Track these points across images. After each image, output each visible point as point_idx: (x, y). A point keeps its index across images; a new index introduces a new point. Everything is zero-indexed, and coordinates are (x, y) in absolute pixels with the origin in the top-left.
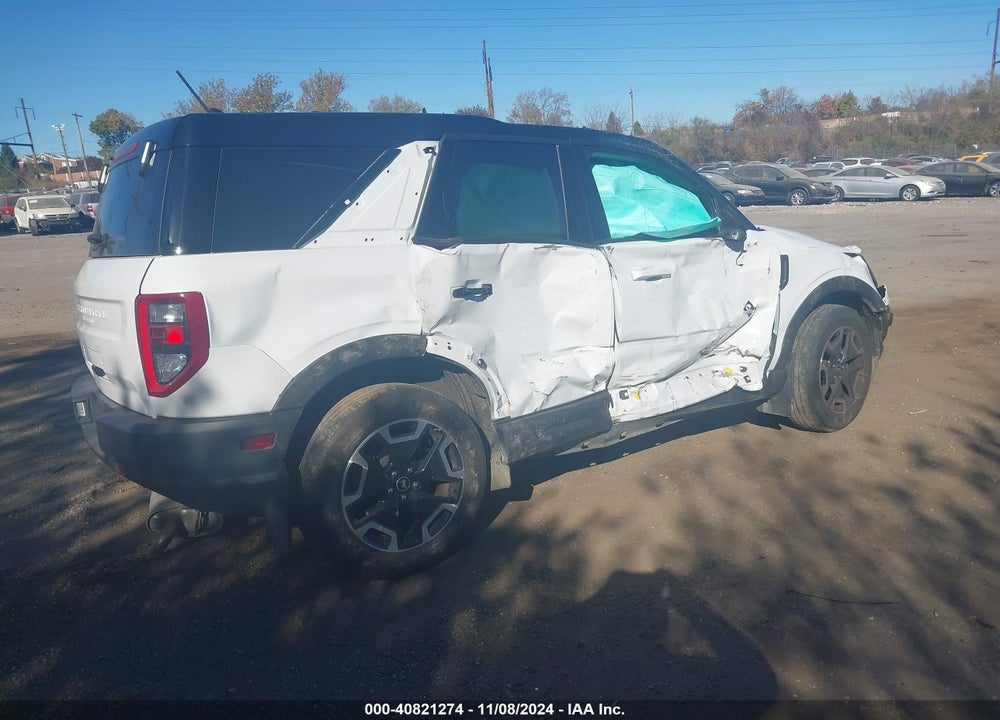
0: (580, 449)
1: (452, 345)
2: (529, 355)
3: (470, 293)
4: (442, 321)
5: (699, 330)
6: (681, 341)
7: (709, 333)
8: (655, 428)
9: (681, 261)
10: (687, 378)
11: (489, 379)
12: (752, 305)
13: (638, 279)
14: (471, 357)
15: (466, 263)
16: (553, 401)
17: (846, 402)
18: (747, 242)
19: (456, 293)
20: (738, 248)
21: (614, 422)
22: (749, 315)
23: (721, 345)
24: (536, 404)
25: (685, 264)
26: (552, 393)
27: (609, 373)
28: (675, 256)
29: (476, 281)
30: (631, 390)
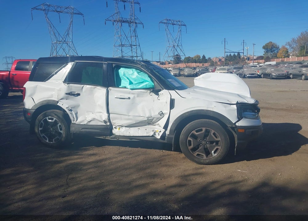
0: (103, 138)
1: (64, 105)
2: (89, 111)
3: (71, 94)
4: (61, 99)
5: (139, 115)
6: (130, 117)
7: (143, 117)
8: (129, 140)
9: (136, 96)
10: (139, 129)
11: (71, 114)
12: (162, 112)
13: (115, 98)
14: (67, 108)
15: (71, 88)
16: (92, 123)
17: (207, 156)
18: (159, 93)
19: (67, 94)
20: (158, 94)
21: (113, 134)
22: (161, 115)
23: (156, 123)
24: (85, 123)
25: (138, 96)
26: (90, 121)
27: (107, 120)
28: (133, 94)
29: (75, 92)
30: (117, 127)
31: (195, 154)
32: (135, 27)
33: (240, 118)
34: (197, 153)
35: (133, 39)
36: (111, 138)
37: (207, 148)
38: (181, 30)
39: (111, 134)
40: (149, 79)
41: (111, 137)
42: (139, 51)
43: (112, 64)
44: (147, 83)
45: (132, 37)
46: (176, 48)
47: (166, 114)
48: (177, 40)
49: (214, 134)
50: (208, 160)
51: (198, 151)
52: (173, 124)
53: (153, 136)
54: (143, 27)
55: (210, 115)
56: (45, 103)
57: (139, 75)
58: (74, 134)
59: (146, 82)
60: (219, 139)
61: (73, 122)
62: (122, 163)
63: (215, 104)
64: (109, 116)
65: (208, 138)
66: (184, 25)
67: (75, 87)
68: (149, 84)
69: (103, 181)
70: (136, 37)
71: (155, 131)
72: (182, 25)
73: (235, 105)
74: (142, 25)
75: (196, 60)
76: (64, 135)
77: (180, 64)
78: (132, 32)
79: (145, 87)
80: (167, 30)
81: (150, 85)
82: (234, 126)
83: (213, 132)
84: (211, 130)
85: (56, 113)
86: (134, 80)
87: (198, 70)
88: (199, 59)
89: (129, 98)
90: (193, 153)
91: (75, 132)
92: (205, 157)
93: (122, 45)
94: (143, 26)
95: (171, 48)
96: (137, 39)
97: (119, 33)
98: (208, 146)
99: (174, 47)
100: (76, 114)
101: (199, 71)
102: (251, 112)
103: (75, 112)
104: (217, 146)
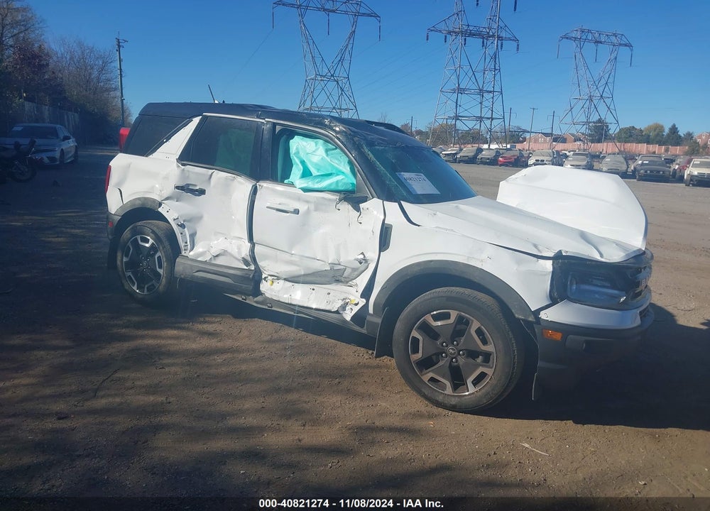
0: (240, 299)
1: (171, 212)
2: (219, 233)
3: (188, 190)
4: (167, 199)
5: (315, 257)
6: (294, 258)
7: (323, 263)
8: (292, 313)
9: (312, 207)
10: (313, 289)
11: (181, 234)
12: (365, 257)
13: (267, 207)
14: (174, 220)
15: (187, 175)
16: (219, 261)
17: (455, 387)
18: (362, 205)
19: (177, 187)
20: (358, 209)
21: (262, 294)
22: (361, 263)
23: (354, 281)
24: (207, 258)
25: (316, 209)
26: (217, 256)
27: (249, 259)
28: (307, 202)
29: (196, 186)
30: (269, 277)
31: (426, 378)
32: (497, 48)
33: (555, 298)
34: (431, 375)
35: (489, 75)
36: (257, 302)
37: (458, 367)
38: (616, 58)
39: (257, 292)
40: (347, 169)
41: (256, 299)
42: (498, 107)
43: (274, 125)
44: (340, 177)
45: (486, 72)
46: (595, 102)
47: (372, 261)
48: (603, 82)
49: (479, 332)
50: (457, 399)
51: (432, 371)
52: (382, 289)
53: (337, 312)
54: (518, 48)
55: (472, 278)
56: (138, 204)
57: (327, 155)
58: (182, 280)
59: (338, 175)
60: (490, 348)
61: (183, 253)
62: (253, 366)
63: (491, 250)
64: (252, 250)
65: (463, 339)
66: (626, 45)
67: (196, 173)
68: (343, 181)
69: (172, 399)
70: (496, 72)
71: (347, 301)
72: (620, 45)
73: (551, 262)
74: (515, 44)
75: (649, 136)
76: (164, 281)
77: (605, 144)
78: (487, 60)
79: (333, 187)
80: (578, 56)
81: (344, 184)
82: (531, 319)
83: (475, 325)
84: (473, 321)
85: (155, 229)
86: (315, 168)
87: (640, 162)
88: (658, 135)
89: (296, 212)
90: (421, 371)
91: (182, 276)
92: (449, 390)
93: (460, 91)
94: (518, 45)
95: (581, 103)
96: (498, 77)
97: (457, 61)
98: (462, 361)
99: (591, 99)
100: (193, 236)
101: (642, 164)
102: (607, 287)
103: (191, 233)
104: (482, 366)
